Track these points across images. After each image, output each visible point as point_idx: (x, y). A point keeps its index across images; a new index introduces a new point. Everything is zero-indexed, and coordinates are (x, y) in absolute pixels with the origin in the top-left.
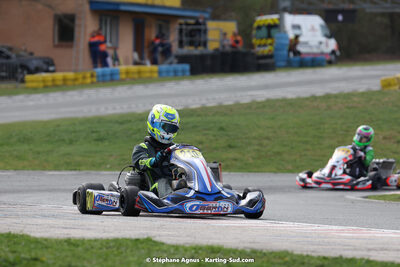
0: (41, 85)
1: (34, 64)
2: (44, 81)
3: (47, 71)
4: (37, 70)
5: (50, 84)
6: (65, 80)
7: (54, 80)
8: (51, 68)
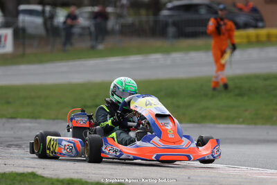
0: (245, 40)
1: (242, 19)
2: (248, 37)
3: (256, 27)
4: (246, 26)
5: (254, 39)
6: (269, 36)
7: (257, 36)
8: (260, 24)
